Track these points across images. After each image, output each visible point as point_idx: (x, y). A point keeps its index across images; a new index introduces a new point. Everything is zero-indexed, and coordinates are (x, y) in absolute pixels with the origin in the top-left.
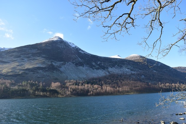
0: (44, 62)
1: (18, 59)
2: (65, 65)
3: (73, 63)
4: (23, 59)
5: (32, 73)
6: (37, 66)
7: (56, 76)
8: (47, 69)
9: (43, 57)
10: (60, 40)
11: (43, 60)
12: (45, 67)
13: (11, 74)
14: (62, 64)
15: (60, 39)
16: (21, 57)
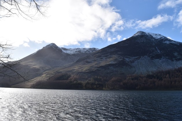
0: (116, 59)
1: (99, 58)
2: (139, 59)
3: (149, 56)
4: (102, 58)
5: (104, 69)
6: (110, 63)
7: (123, 71)
8: (117, 65)
9: (119, 54)
10: (140, 35)
11: (116, 57)
12: (116, 63)
13: (88, 71)
14: (136, 59)
15: (141, 33)
16: (101, 56)
